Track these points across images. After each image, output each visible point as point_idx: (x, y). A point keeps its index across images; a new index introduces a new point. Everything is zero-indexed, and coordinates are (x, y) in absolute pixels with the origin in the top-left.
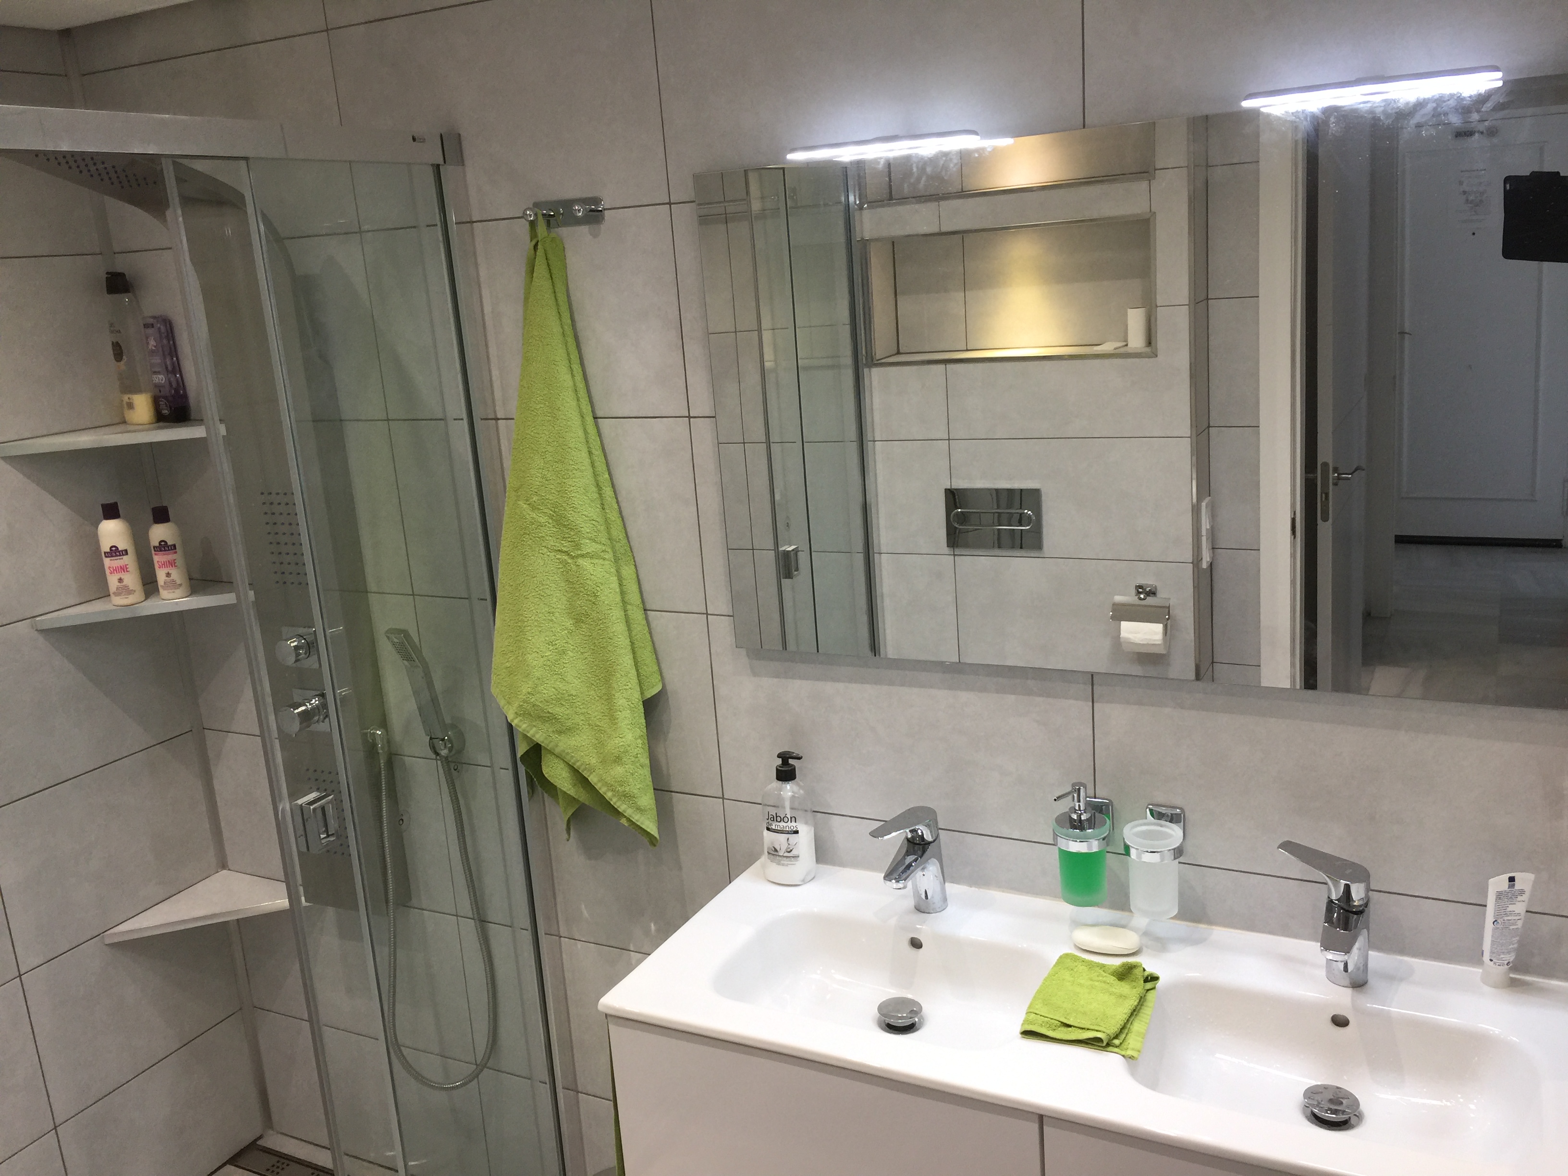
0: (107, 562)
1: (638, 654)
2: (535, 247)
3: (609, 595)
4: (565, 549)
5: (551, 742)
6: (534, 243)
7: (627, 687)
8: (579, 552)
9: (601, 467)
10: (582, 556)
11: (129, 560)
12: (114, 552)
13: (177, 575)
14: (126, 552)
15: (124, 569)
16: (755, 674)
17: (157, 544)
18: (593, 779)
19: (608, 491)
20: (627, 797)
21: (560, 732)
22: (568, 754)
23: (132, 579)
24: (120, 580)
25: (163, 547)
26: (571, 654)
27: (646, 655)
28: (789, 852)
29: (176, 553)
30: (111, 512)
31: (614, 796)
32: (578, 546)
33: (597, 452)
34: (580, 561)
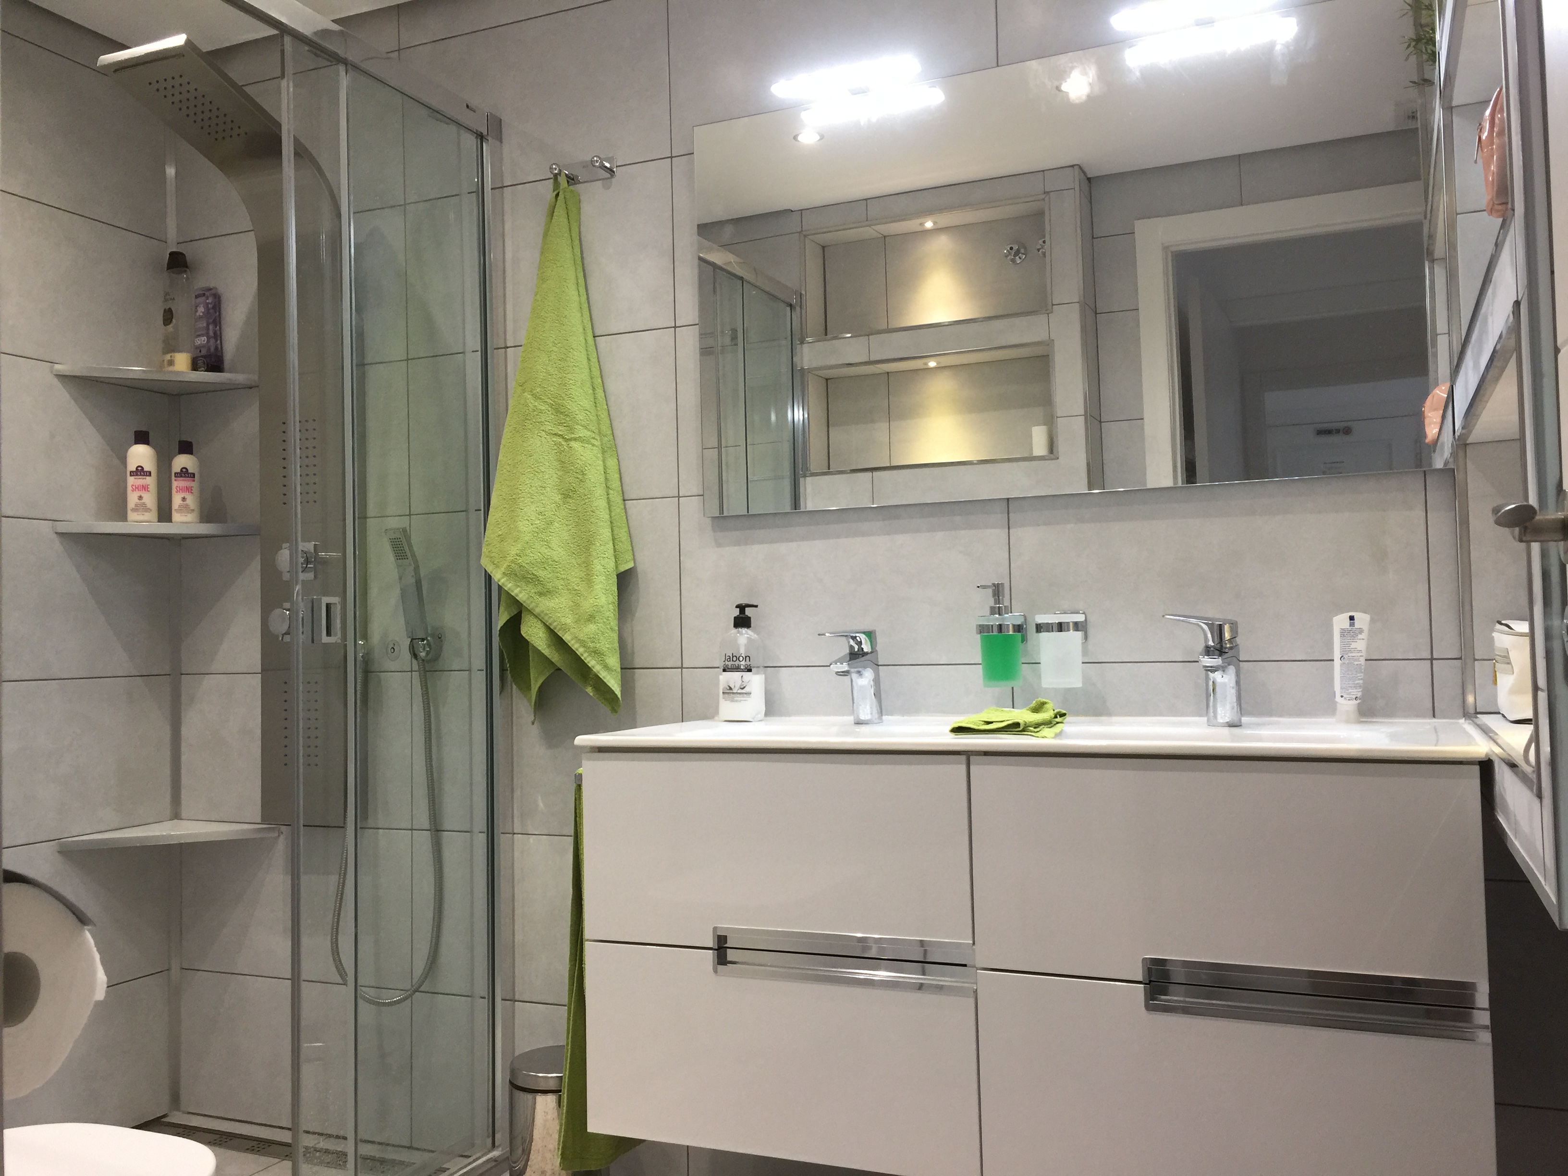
0: (131, 480)
1: (615, 532)
2: (557, 195)
3: (595, 476)
4: (560, 433)
5: (532, 602)
6: (555, 193)
7: (605, 556)
8: (573, 436)
9: (596, 372)
10: (575, 439)
11: (151, 481)
12: (140, 472)
13: (191, 501)
14: (149, 474)
15: (145, 488)
16: (719, 545)
17: (179, 471)
18: (567, 637)
19: (600, 393)
20: (596, 653)
21: (541, 594)
22: (546, 614)
23: (150, 499)
24: (140, 498)
25: (184, 473)
26: (556, 524)
27: (623, 534)
28: (742, 689)
29: (194, 481)
30: (142, 438)
31: (585, 651)
32: (571, 430)
33: (594, 360)
34: (573, 444)
